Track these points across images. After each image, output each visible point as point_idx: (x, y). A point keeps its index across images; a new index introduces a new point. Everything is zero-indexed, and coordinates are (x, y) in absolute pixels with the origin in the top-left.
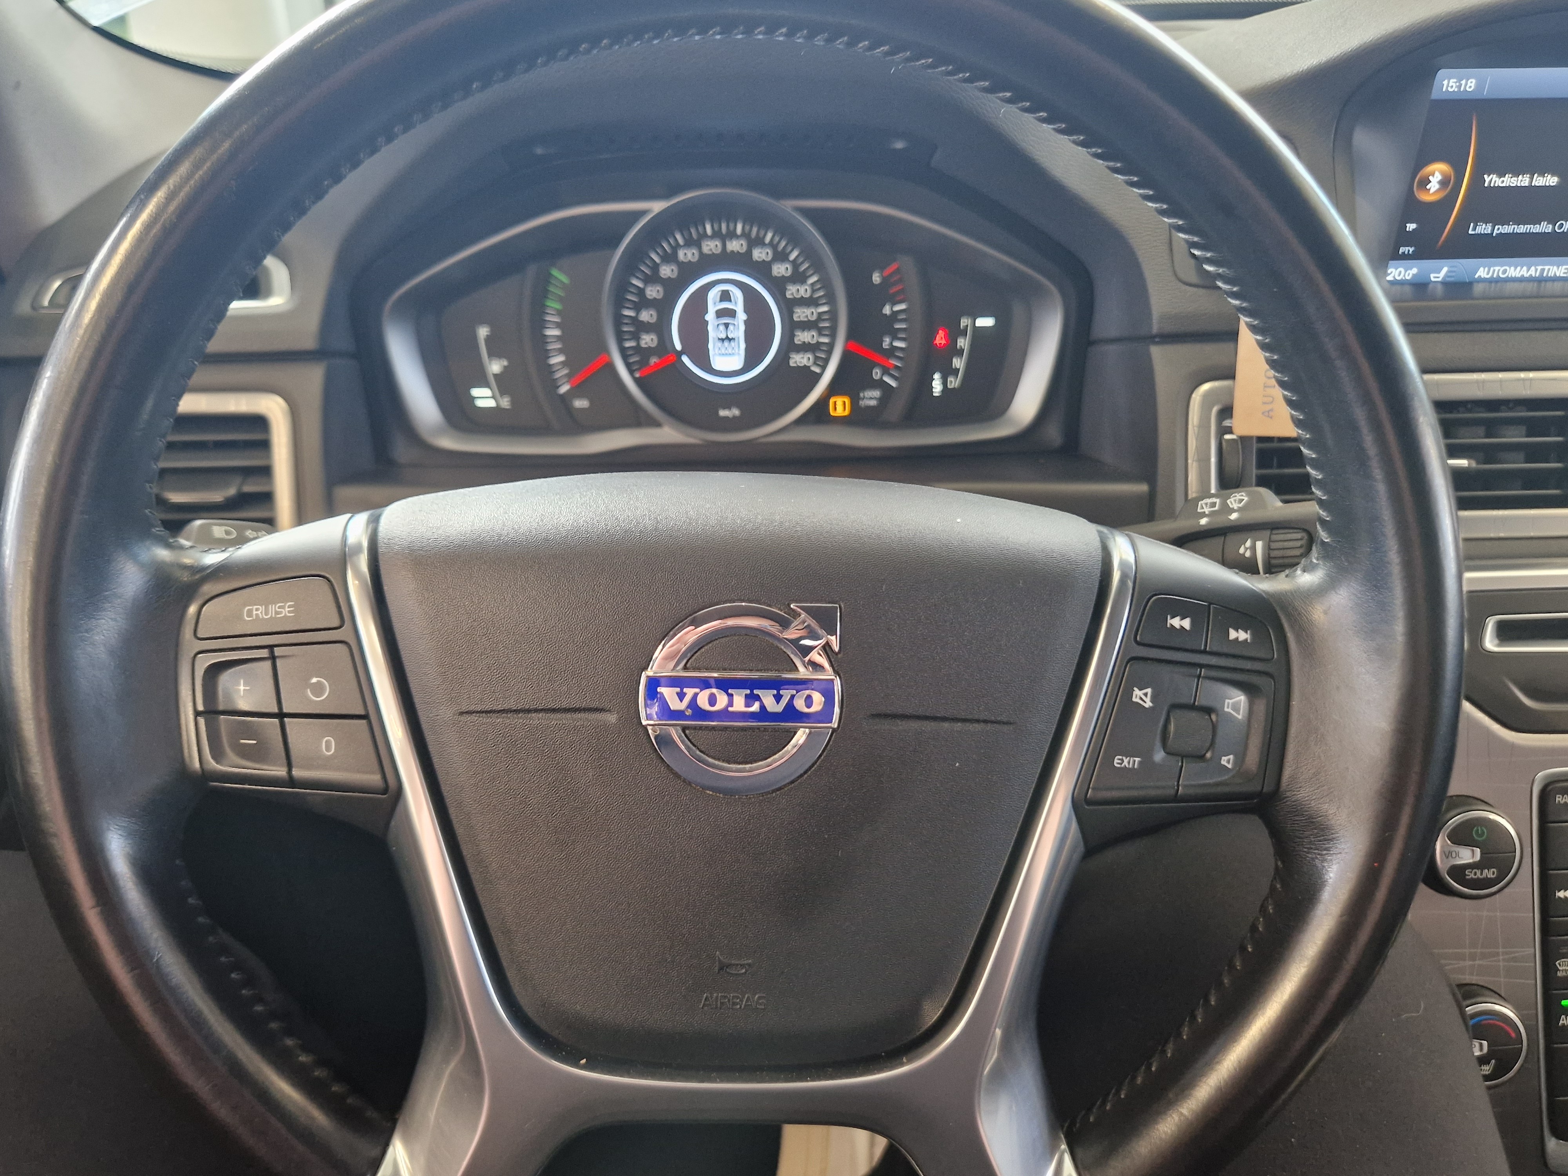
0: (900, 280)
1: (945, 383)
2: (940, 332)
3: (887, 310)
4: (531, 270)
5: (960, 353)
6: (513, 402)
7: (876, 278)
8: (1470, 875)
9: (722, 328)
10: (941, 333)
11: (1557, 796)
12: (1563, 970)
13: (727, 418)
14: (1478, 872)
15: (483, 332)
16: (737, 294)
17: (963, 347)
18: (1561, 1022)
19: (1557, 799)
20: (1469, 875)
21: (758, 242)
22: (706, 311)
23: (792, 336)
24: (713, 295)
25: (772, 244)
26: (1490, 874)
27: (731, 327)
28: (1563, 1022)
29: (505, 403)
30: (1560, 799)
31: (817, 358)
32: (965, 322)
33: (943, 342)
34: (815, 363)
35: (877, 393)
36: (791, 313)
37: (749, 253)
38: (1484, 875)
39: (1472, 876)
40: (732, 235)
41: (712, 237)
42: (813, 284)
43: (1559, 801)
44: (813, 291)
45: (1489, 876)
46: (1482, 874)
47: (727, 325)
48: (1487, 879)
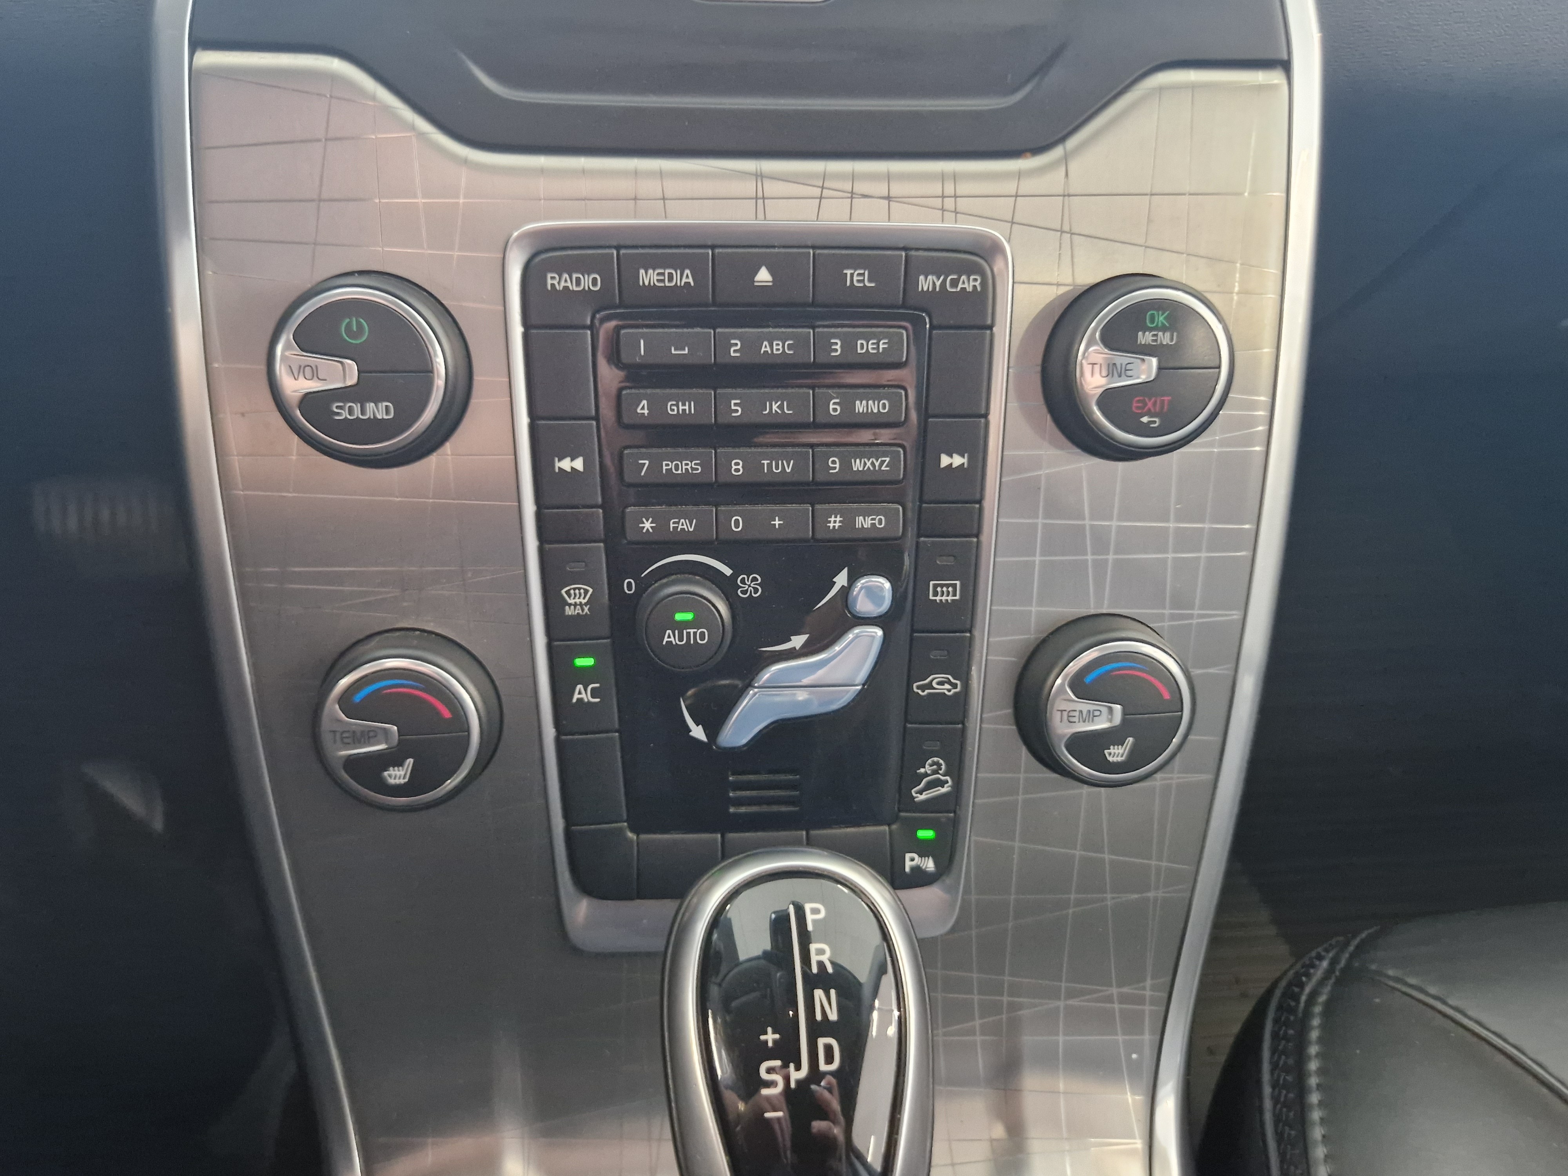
8: (343, 412)
11: (549, 275)
12: (575, 605)
14: (357, 408)
18: (576, 696)
19: (549, 282)
20: (338, 414)
26: (379, 411)
28: (580, 696)
30: (555, 282)
38: (369, 415)
39: (345, 414)
43: (553, 285)
45: (379, 417)
46: (363, 412)
48: (375, 422)
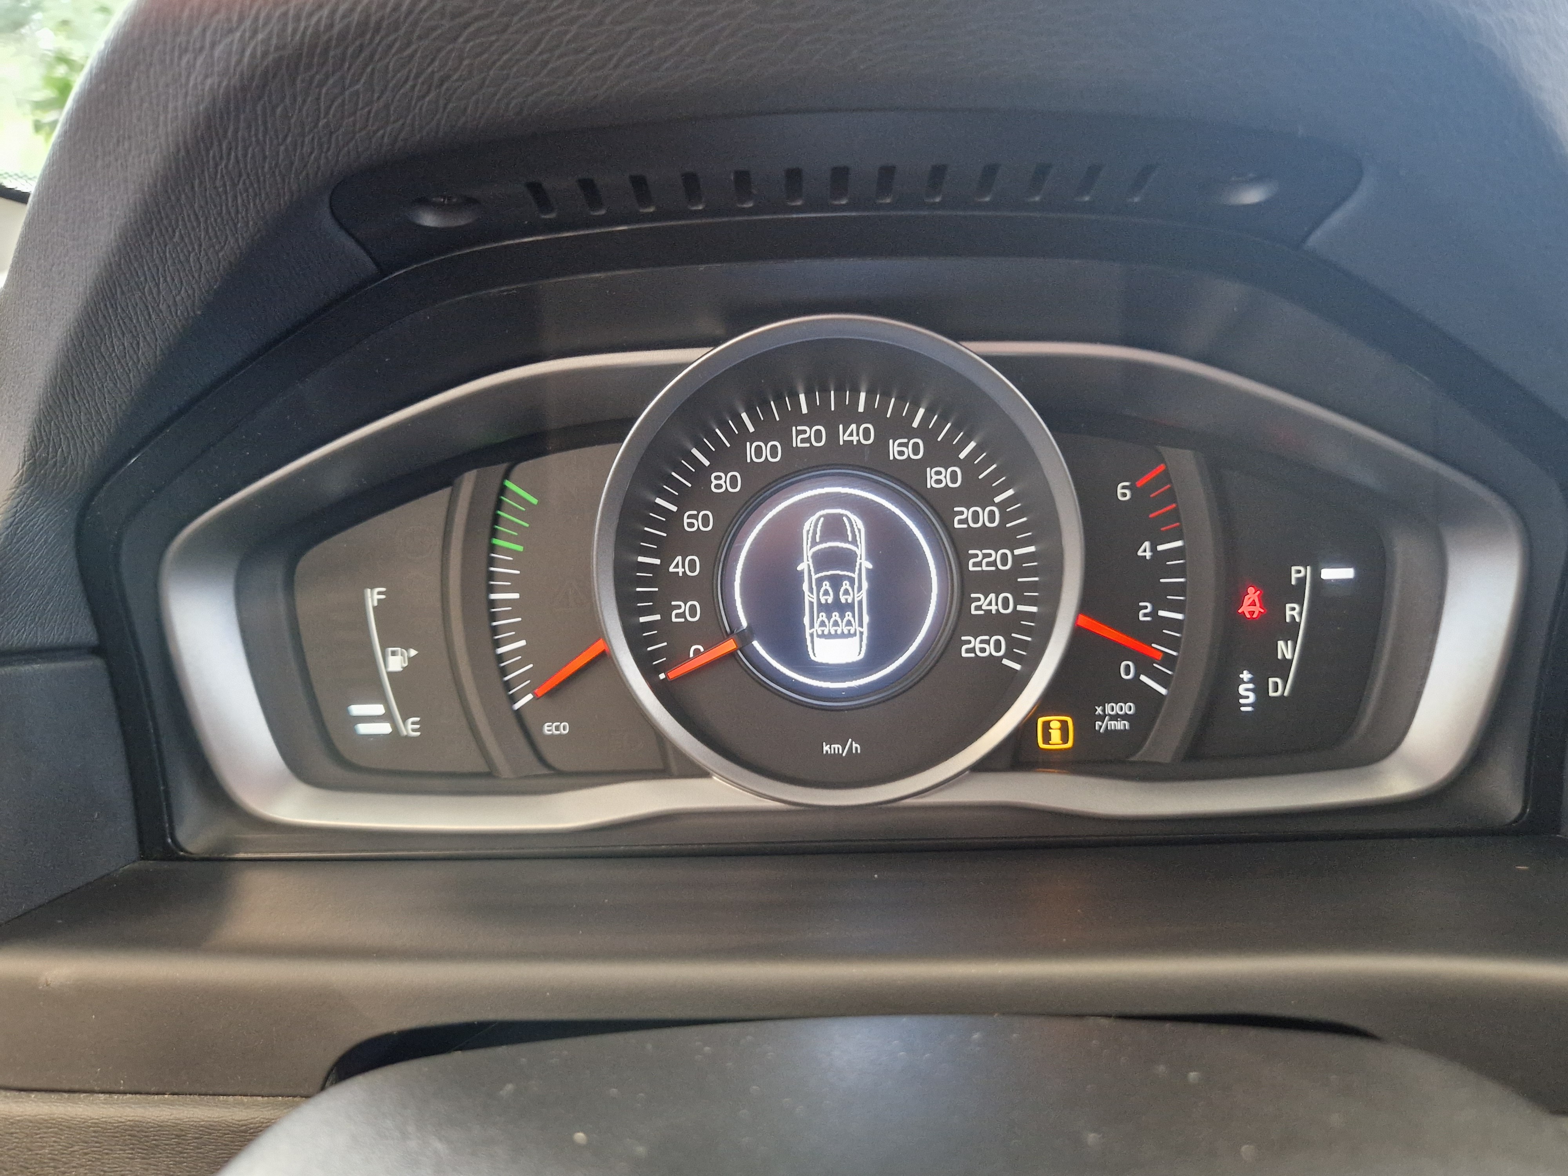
0: (1171, 496)
1: (1260, 689)
2: (1251, 590)
3: (1145, 551)
4: (468, 480)
5: (1290, 631)
6: (423, 726)
7: (1123, 492)
9: (826, 585)
10: (1252, 594)
13: (837, 757)
15: (373, 597)
16: (857, 524)
17: (1297, 620)
21: (899, 427)
22: (798, 557)
23: (965, 601)
24: (810, 525)
25: (923, 431)
27: (846, 585)
29: (410, 728)
31: (1012, 644)
32: (1297, 573)
33: (1257, 609)
34: (1009, 655)
35: (1128, 708)
36: (962, 560)
37: (881, 445)
40: (849, 415)
41: (809, 421)
42: (1002, 506)
44: (1006, 517)
47: (836, 582)
